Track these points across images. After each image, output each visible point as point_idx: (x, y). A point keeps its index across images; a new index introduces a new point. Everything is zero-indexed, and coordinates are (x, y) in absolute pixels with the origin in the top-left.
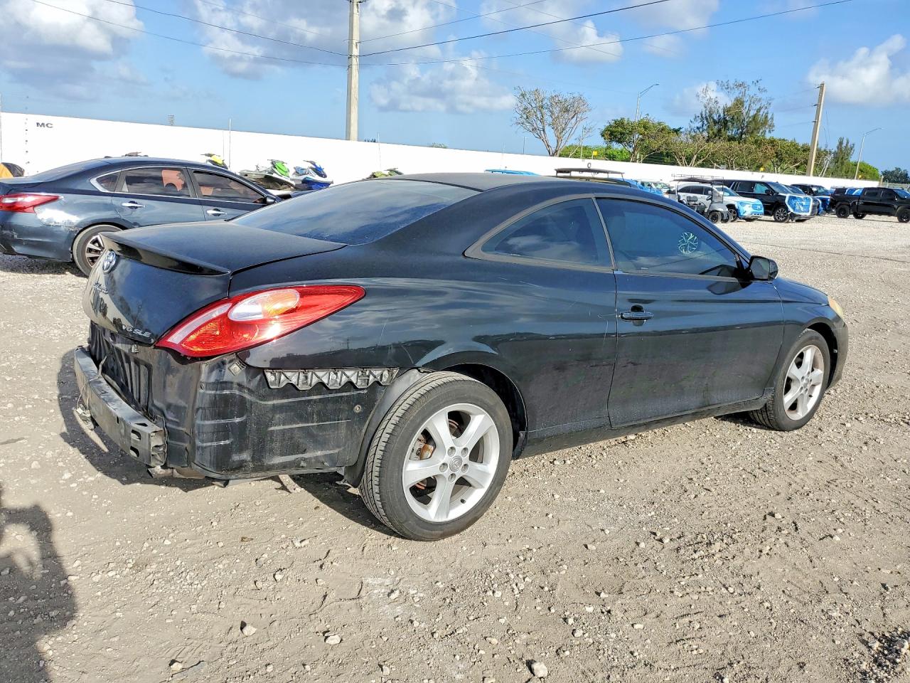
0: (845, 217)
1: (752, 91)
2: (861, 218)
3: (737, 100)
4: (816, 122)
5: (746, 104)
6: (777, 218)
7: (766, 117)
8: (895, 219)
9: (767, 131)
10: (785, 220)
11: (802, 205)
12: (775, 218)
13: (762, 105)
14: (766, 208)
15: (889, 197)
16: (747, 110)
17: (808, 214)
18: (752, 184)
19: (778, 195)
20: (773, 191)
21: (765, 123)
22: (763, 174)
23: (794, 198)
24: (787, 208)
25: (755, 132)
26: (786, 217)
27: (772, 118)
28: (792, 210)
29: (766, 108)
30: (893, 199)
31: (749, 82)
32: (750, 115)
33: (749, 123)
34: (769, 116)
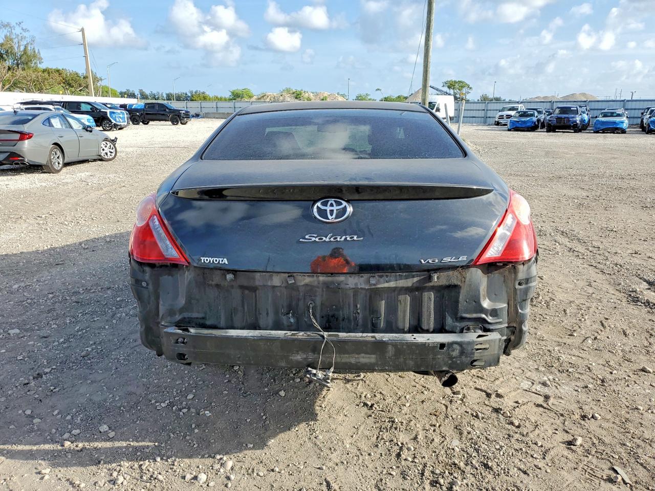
0: (138, 124)
1: (18, 30)
2: (147, 124)
3: (6, 37)
4: (86, 57)
5: (16, 41)
6: (104, 128)
7: (34, 52)
8: (170, 123)
9: (38, 62)
10: (111, 128)
11: (120, 117)
12: (103, 128)
13: (28, 42)
14: (96, 121)
15: (163, 109)
16: (17, 45)
17: (126, 123)
18: (78, 104)
19: (100, 111)
20: (97, 109)
21: (35, 56)
22: (63, 96)
23: (114, 113)
24: (110, 121)
25: (29, 63)
26: (112, 127)
27: (39, 52)
28: (114, 122)
29: (31, 44)
30: (165, 110)
31: (13, 24)
32: (21, 50)
33: (21, 56)
34: (37, 51)
